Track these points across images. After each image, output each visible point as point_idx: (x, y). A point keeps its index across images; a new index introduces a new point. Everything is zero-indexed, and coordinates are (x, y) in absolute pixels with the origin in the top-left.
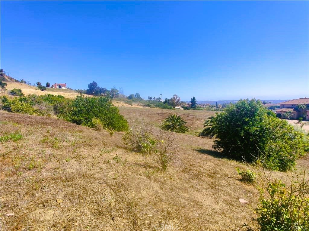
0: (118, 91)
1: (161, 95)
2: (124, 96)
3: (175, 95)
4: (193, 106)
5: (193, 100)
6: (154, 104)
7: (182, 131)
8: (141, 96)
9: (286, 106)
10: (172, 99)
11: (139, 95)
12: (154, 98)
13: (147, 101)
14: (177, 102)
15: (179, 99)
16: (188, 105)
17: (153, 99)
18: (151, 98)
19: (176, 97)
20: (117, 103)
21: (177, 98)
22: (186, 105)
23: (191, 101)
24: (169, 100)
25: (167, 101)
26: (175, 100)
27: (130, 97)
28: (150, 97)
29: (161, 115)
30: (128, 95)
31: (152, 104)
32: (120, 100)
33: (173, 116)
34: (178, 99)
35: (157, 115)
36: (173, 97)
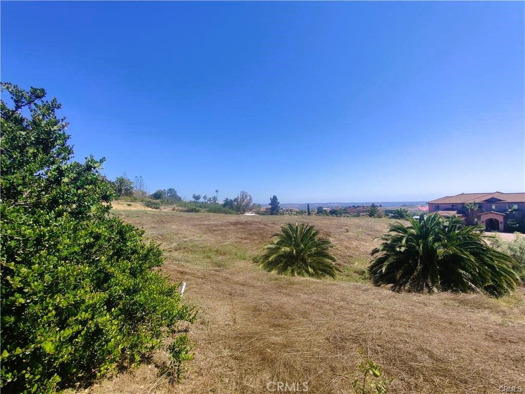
0: (131, 183)
1: (217, 191)
2: (144, 193)
3: (243, 192)
4: (274, 212)
5: (274, 200)
6: (205, 207)
8: (179, 194)
9: (442, 207)
10: (236, 200)
11: (176, 192)
12: (205, 197)
13: (191, 202)
14: (247, 204)
15: (250, 199)
16: (265, 210)
17: (202, 200)
18: (197, 198)
19: (244, 196)
20: (129, 205)
21: (246, 197)
22: (262, 210)
23: (270, 202)
24: (231, 201)
25: (227, 203)
26: (243, 201)
27: (157, 196)
28: (197, 195)
30: (153, 192)
31: (200, 207)
32: (135, 200)
34: (248, 198)
36: (239, 195)
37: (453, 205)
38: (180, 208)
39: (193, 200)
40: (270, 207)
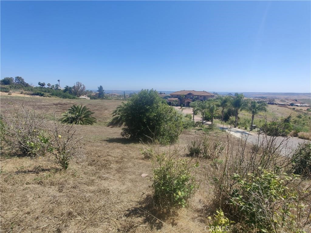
1: (59, 81)
3: (78, 83)
4: (101, 96)
5: (101, 88)
6: (49, 92)
7: (89, 123)
9: (174, 96)
10: (74, 87)
11: (23, 80)
12: (49, 85)
13: (37, 88)
14: (82, 91)
15: (84, 87)
16: (95, 95)
17: (46, 86)
18: (43, 85)
19: (79, 85)
21: (81, 86)
22: (92, 94)
23: (98, 89)
24: (70, 88)
25: (67, 89)
26: (79, 88)
28: (42, 82)
29: (60, 107)
31: (45, 92)
33: (76, 106)
34: (82, 87)
35: (54, 106)
36: (76, 84)
37: (178, 95)
38: (27, 92)
39: (39, 86)
40: (98, 92)
